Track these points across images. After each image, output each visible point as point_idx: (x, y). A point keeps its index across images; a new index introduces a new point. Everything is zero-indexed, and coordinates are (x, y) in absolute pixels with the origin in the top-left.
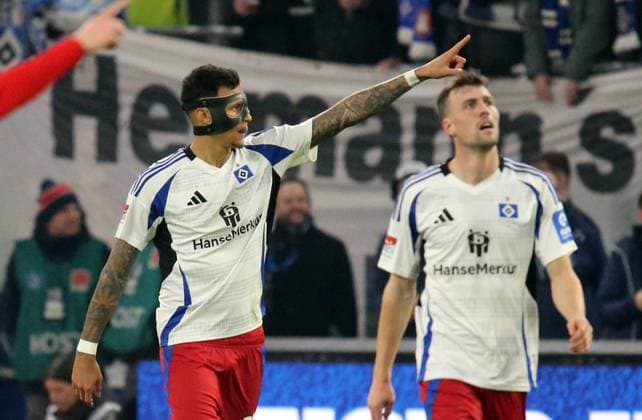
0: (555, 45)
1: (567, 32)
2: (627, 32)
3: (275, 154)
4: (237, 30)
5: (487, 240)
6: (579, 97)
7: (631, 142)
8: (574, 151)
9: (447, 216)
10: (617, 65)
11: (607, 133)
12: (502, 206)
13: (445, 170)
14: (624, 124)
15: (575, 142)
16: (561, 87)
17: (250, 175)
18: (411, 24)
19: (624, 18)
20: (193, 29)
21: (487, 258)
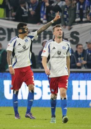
0: (66, 21)
1: (68, 18)
2: (78, 18)
3: (31, 37)
4: (14, 18)
5: (61, 52)
6: (70, 29)
7: (79, 36)
8: (69, 38)
9: (54, 48)
10: (76, 24)
11: (75, 35)
12: (63, 47)
13: (54, 40)
14: (77, 33)
15: (70, 36)
16: (67, 27)
17: (28, 41)
18: (43, 17)
19: (77, 16)
20: (7, 18)
21: (60, 55)
